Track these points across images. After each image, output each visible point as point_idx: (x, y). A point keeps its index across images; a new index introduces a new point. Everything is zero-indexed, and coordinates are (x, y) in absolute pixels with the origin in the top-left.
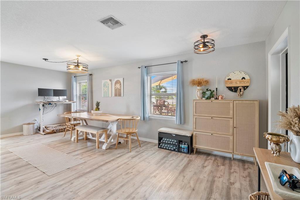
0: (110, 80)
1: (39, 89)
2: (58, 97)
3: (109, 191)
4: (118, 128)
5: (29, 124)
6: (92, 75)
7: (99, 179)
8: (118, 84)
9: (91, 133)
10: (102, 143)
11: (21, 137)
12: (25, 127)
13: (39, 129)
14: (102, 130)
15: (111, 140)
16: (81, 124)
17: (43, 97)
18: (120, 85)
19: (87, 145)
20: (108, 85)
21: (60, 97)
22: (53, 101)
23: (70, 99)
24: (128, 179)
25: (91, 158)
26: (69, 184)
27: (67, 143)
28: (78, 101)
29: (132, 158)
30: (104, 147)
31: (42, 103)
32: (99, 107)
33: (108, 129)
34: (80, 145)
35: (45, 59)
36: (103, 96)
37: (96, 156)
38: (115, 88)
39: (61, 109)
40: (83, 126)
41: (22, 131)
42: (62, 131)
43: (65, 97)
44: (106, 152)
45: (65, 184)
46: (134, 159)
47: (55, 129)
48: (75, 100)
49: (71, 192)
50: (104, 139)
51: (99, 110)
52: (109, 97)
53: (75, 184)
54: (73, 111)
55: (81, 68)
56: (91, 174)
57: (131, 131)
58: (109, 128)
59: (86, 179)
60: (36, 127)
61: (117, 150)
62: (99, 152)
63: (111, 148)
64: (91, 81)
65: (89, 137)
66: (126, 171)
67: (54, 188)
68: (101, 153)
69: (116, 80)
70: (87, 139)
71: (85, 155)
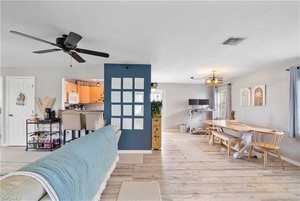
0: (250, 88)
1: (189, 99)
2: (202, 106)
3: (225, 189)
4: (253, 140)
5: (183, 125)
6: (231, 84)
7: (220, 177)
8: (259, 92)
9: (226, 141)
10: (235, 151)
11: (179, 133)
12: (181, 126)
13: (189, 129)
14: (235, 139)
15: (244, 151)
16: (218, 131)
17: (192, 106)
18: (262, 92)
19: (220, 149)
20: (247, 93)
21: (204, 105)
22: (199, 108)
23: (212, 107)
24: (248, 190)
25: (220, 161)
26: (198, 171)
27: (205, 144)
28: (218, 109)
29: (263, 175)
30: (235, 155)
31: (191, 111)
32: (234, 116)
33: (242, 140)
34: (215, 148)
35: (192, 78)
36: (241, 105)
37: (225, 160)
38: (255, 97)
39: (204, 115)
40: (219, 132)
41: (179, 129)
42: (204, 134)
43: (208, 106)
44: (236, 161)
45: (196, 170)
46: (266, 178)
47: (199, 131)
48: (216, 108)
49: (198, 176)
50: (237, 148)
51: (234, 119)
52: (248, 106)
53: (201, 173)
54: (213, 118)
55: (216, 81)
56: (215, 172)
57: (267, 146)
58: (243, 138)
59: (210, 173)
60: (187, 128)
61: (249, 162)
62: (229, 158)
63: (243, 158)
64: (230, 90)
65: (224, 144)
66: (250, 184)
67: (189, 169)
68: (230, 160)
69: (256, 87)
70: (222, 145)
71: (216, 157)
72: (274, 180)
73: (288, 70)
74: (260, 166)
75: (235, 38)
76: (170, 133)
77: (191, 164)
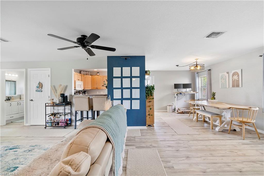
0: (228, 73)
1: (175, 84)
2: (186, 89)
3: (211, 154)
4: (232, 116)
5: (170, 106)
6: (210, 70)
7: (206, 146)
8: (235, 76)
9: (208, 117)
10: (216, 126)
11: (166, 113)
12: (168, 107)
13: (175, 110)
14: (216, 115)
15: (225, 125)
16: (201, 109)
17: (177, 89)
18: (238, 76)
19: (204, 125)
20: (226, 77)
21: (187, 89)
22: (183, 91)
23: (194, 90)
24: (231, 155)
25: (204, 133)
26: (187, 141)
27: (190, 121)
28: (200, 92)
29: (242, 144)
30: (217, 129)
31: (176, 93)
32: (215, 97)
33: (222, 116)
34: (199, 124)
35: (177, 66)
36: (220, 87)
37: (208, 133)
38: (232, 79)
39: (188, 97)
40: (202, 111)
41: (167, 110)
42: (188, 113)
43: (190, 89)
44: (218, 133)
45: (185, 140)
47: (183, 111)
48: (198, 91)
49: (188, 145)
50: (218, 123)
51: (215, 99)
52: (226, 88)
53: (190, 142)
54: (196, 99)
55: (199, 68)
56: (202, 142)
57: (245, 120)
58: (223, 114)
59: (198, 143)
60: (173, 108)
61: (229, 134)
62: (212, 132)
63: (224, 131)
64: (210, 75)
65: (206, 120)
66: (231, 150)
67: (179, 140)
68: (213, 133)
69: (233, 72)
70: (205, 121)
71: (200, 130)
72: (251, 147)
73: (261, 56)
74: (239, 137)
75: (216, 32)
76: (159, 113)
77: (181, 136)
